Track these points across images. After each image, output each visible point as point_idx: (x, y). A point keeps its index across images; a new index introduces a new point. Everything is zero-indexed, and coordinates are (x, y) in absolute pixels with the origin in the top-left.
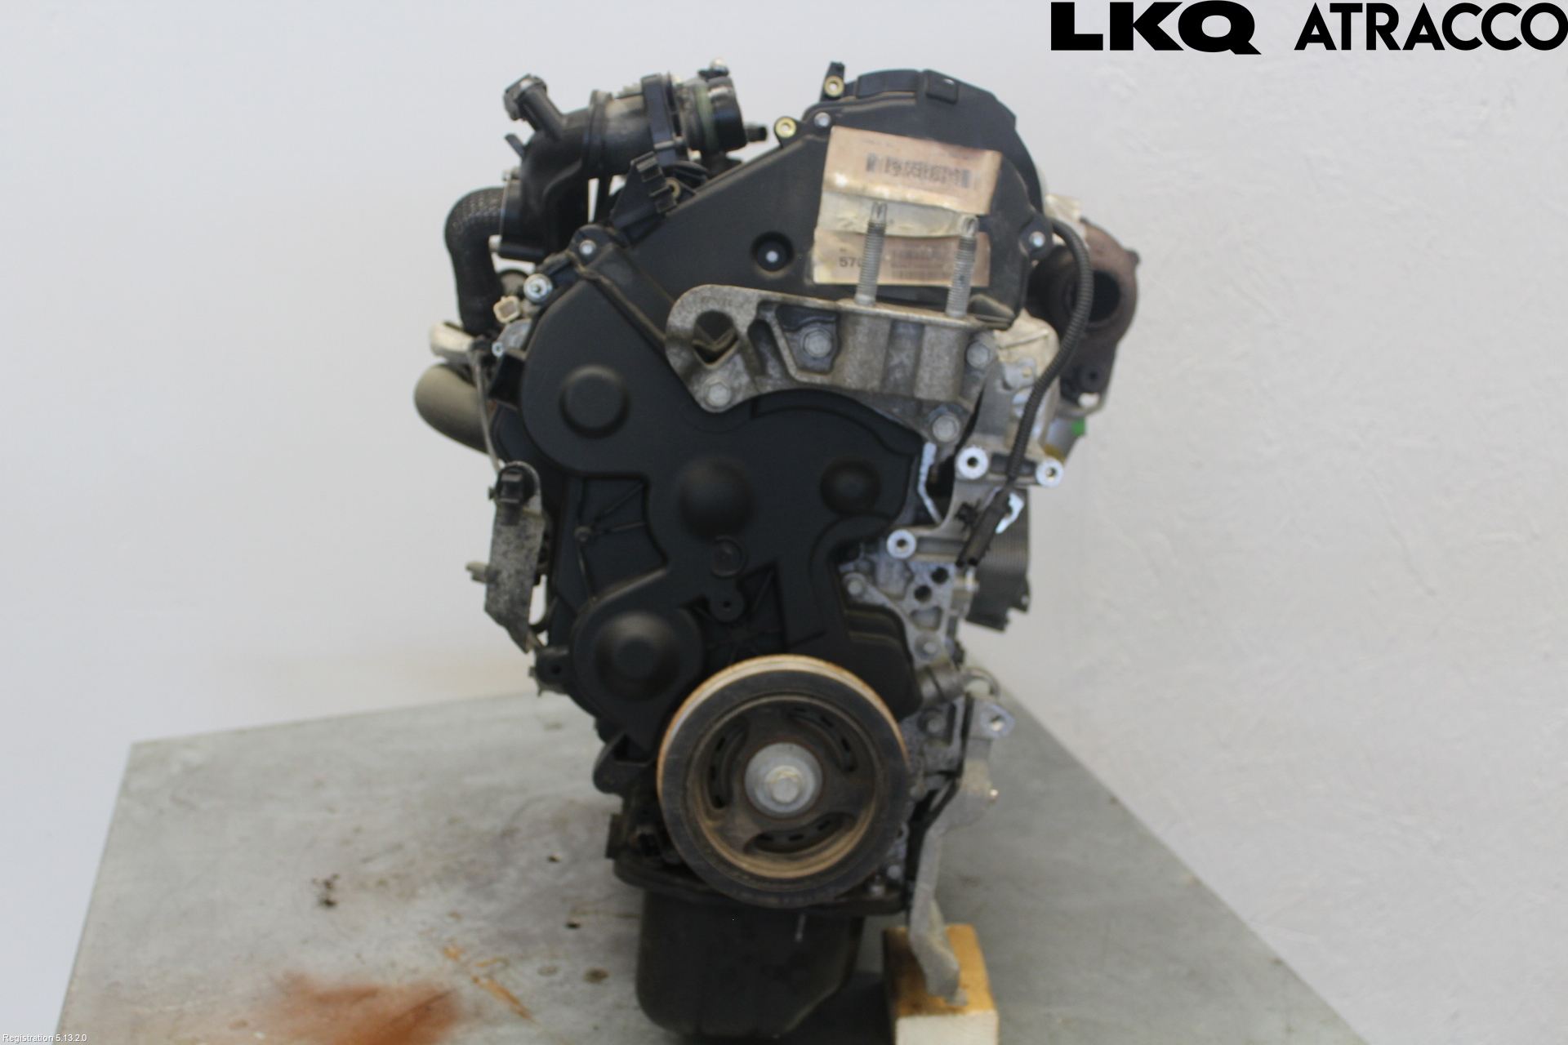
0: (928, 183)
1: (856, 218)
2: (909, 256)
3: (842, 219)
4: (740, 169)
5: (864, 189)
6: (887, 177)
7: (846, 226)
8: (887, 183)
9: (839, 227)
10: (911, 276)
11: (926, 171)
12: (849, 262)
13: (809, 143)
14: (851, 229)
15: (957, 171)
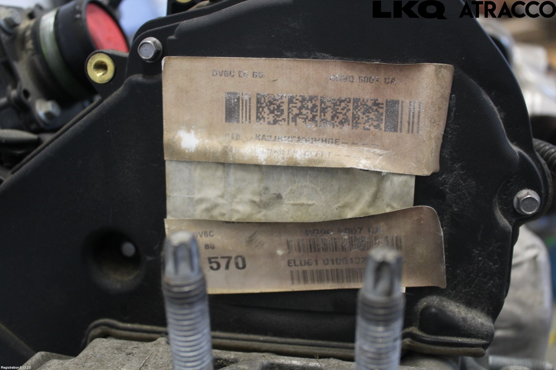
0: (330, 130)
1: (222, 196)
2: (313, 248)
3: (201, 201)
4: (44, 148)
5: (225, 152)
6: (261, 127)
7: (208, 210)
8: (263, 138)
9: (199, 212)
10: (320, 277)
11: (324, 111)
12: (223, 263)
13: (135, 86)
14: (216, 213)
15: (376, 104)
